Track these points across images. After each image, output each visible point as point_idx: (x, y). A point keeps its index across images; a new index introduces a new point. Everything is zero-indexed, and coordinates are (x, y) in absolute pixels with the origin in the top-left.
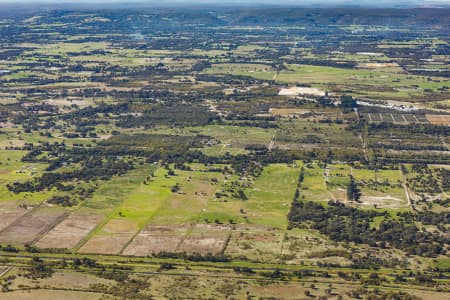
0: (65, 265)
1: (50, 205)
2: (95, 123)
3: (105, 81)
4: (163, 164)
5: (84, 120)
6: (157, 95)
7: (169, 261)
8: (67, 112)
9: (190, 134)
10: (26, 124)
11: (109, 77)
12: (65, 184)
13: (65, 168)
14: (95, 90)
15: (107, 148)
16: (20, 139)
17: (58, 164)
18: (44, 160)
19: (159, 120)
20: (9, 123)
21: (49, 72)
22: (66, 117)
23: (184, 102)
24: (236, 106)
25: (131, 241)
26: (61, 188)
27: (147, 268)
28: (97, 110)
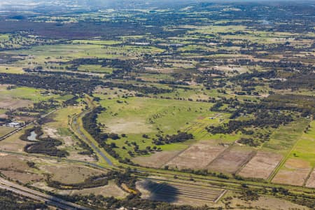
0: (266, 192)
1: (241, 145)
2: (255, 85)
3: (251, 54)
4: (314, 119)
5: (247, 82)
6: (293, 66)
8: (232, 76)
10: (206, 84)
11: (253, 51)
12: (247, 129)
13: (242, 118)
14: (247, 61)
15: (270, 104)
16: (204, 94)
17: (236, 114)
18: (226, 111)
19: (301, 84)
20: (193, 82)
21: (210, 46)
22: (232, 80)
23: (314, 72)
25: (309, 176)
26: (244, 132)
28: (252, 75)
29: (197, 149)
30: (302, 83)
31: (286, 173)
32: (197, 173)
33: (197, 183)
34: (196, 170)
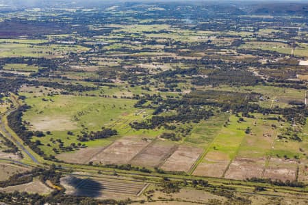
0: (187, 184)
1: (163, 139)
2: (177, 82)
3: (174, 52)
4: (233, 113)
5: (170, 79)
6: (214, 63)
7: (259, 184)
8: (155, 73)
9: (246, 92)
10: (130, 81)
11: (176, 49)
12: (169, 125)
13: (165, 114)
14: (170, 58)
15: (191, 100)
16: (129, 91)
17: (160, 110)
18: (150, 107)
20: (117, 79)
21: (134, 45)
22: (156, 77)
23: (234, 68)
24: (272, 72)
25: (228, 168)
26: (166, 127)
27: (246, 189)
28: (175, 73)
29: (121, 144)
30: (222, 80)
31: (207, 166)
32: (121, 168)
33: (120, 178)
34: (119, 165)
